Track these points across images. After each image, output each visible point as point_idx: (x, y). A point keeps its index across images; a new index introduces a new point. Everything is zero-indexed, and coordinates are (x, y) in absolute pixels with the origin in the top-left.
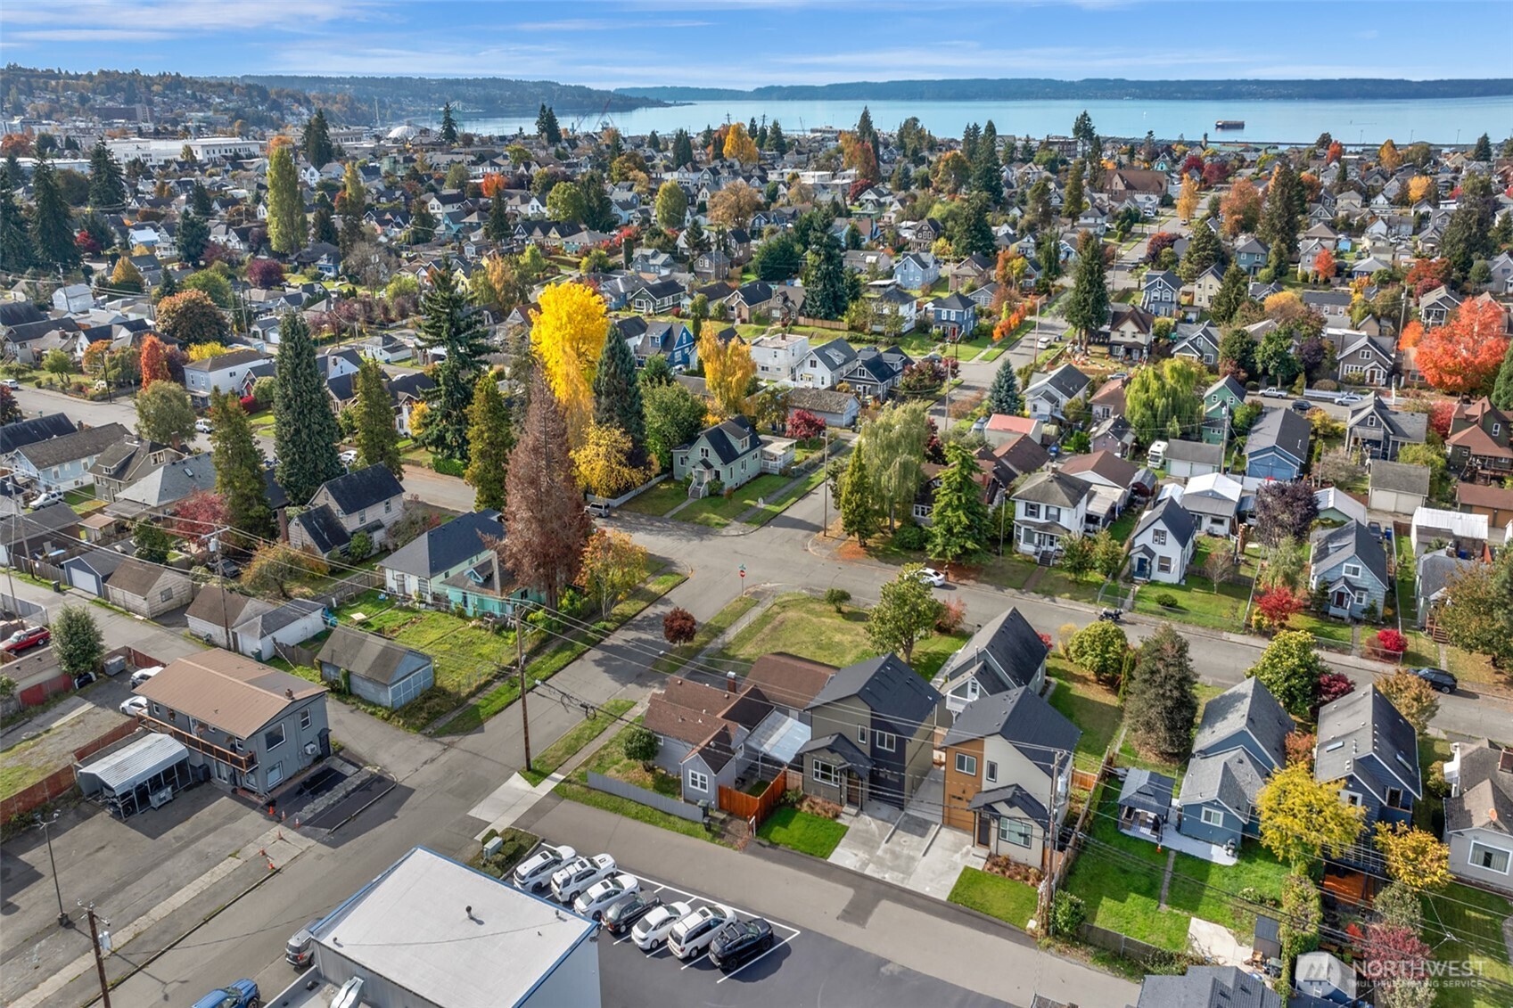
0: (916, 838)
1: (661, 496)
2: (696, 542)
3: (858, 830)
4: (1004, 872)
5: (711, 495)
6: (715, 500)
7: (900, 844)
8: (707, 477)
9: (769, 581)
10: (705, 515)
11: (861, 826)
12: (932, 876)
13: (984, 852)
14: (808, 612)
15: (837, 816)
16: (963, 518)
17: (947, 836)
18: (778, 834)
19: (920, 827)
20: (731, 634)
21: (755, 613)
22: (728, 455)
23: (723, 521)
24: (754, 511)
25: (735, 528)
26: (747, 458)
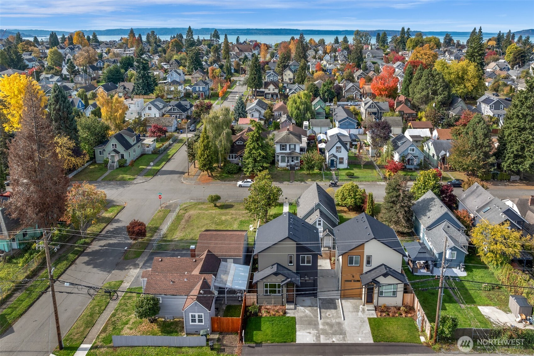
0: (333, 311)
1: (92, 171)
2: (121, 189)
3: (301, 317)
4: (388, 315)
5: (120, 166)
6: (123, 169)
7: (327, 317)
8: (117, 158)
9: (171, 200)
10: (121, 176)
11: (302, 314)
12: (356, 330)
13: (371, 307)
14: (200, 209)
15: (285, 313)
16: (262, 153)
17: (347, 305)
18: (258, 336)
19: (330, 304)
20: (164, 229)
21: (172, 217)
22: (127, 146)
23: (132, 177)
24: (146, 171)
25: (140, 179)
26: (135, 147)
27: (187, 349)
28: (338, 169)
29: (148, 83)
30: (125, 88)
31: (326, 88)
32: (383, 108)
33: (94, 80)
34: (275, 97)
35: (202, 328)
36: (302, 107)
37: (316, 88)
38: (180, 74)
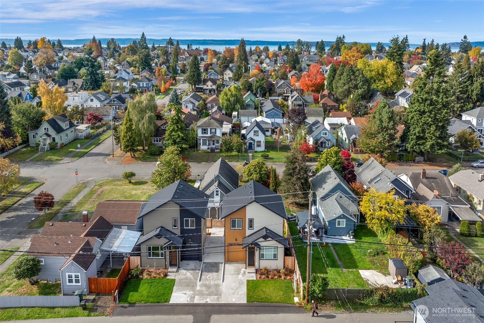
0: (215, 274)
1: (23, 153)
2: (46, 168)
3: (181, 280)
4: (268, 277)
5: (51, 149)
6: (53, 151)
7: (207, 279)
8: (49, 141)
9: (90, 177)
10: (49, 157)
11: (182, 277)
12: (232, 291)
13: (252, 270)
14: (114, 185)
15: (166, 275)
16: (181, 135)
17: (230, 268)
18: (133, 297)
19: (214, 267)
20: (75, 202)
21: (87, 191)
22: (59, 130)
23: (59, 158)
24: (75, 153)
25: (66, 160)
26: (68, 132)
27: (60, 309)
28: (256, 152)
29: (95, 79)
30: (74, 84)
31: (258, 84)
32: (308, 101)
33: (50, 78)
34: (212, 93)
35: (78, 288)
36: (232, 99)
37: (250, 84)
38: (128, 73)
